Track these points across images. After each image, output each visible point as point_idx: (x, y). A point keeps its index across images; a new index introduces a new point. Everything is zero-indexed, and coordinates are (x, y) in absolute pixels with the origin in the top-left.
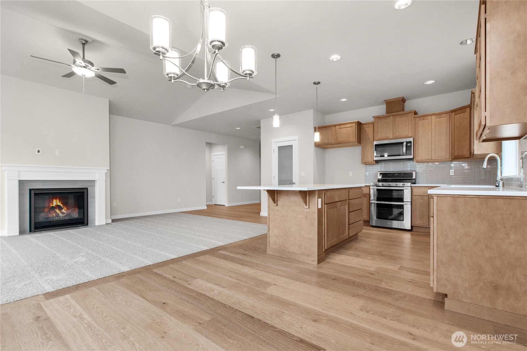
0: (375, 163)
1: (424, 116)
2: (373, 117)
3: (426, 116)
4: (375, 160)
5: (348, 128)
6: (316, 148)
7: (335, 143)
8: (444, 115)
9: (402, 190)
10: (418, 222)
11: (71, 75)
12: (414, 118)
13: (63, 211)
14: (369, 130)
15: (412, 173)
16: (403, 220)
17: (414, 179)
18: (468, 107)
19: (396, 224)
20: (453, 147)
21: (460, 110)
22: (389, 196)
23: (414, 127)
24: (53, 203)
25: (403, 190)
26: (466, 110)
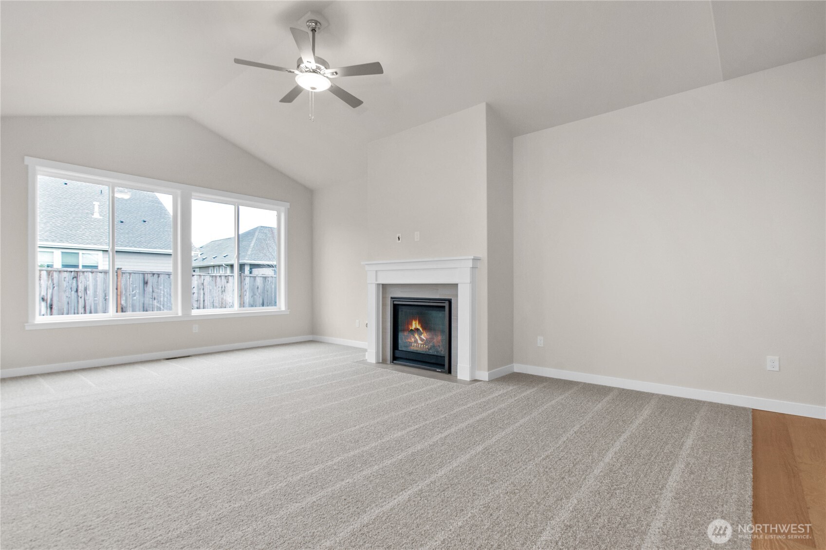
11: (293, 94)
13: (422, 336)
24: (412, 325)
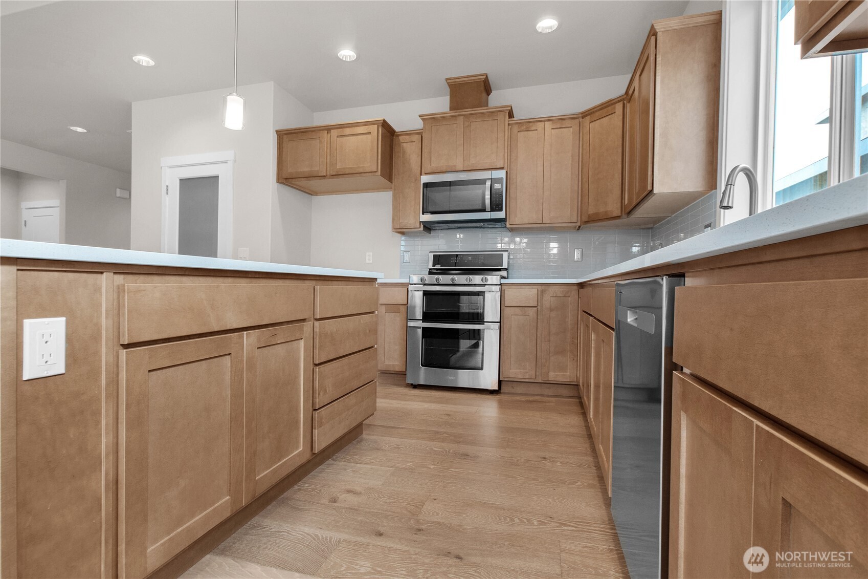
0: (422, 228)
1: (528, 124)
2: (420, 116)
3: (534, 122)
4: (422, 222)
5: (360, 137)
6: (281, 186)
7: (328, 174)
8: (567, 123)
9: (481, 294)
10: (514, 372)
12: (509, 124)
14: (410, 150)
15: (503, 254)
16: (482, 369)
17: (506, 269)
18: (619, 101)
19: (464, 378)
20: (583, 195)
21: (601, 109)
22: (450, 310)
23: (509, 148)
25: (484, 292)
26: (615, 108)
